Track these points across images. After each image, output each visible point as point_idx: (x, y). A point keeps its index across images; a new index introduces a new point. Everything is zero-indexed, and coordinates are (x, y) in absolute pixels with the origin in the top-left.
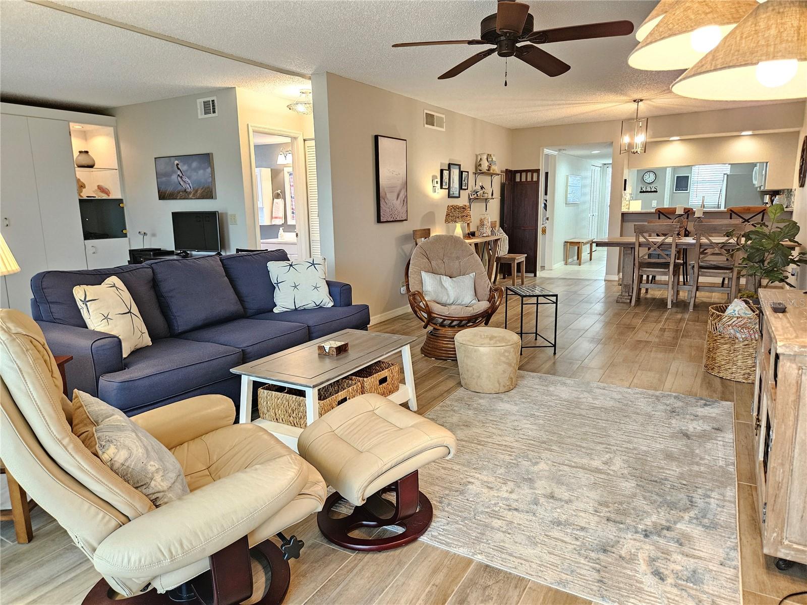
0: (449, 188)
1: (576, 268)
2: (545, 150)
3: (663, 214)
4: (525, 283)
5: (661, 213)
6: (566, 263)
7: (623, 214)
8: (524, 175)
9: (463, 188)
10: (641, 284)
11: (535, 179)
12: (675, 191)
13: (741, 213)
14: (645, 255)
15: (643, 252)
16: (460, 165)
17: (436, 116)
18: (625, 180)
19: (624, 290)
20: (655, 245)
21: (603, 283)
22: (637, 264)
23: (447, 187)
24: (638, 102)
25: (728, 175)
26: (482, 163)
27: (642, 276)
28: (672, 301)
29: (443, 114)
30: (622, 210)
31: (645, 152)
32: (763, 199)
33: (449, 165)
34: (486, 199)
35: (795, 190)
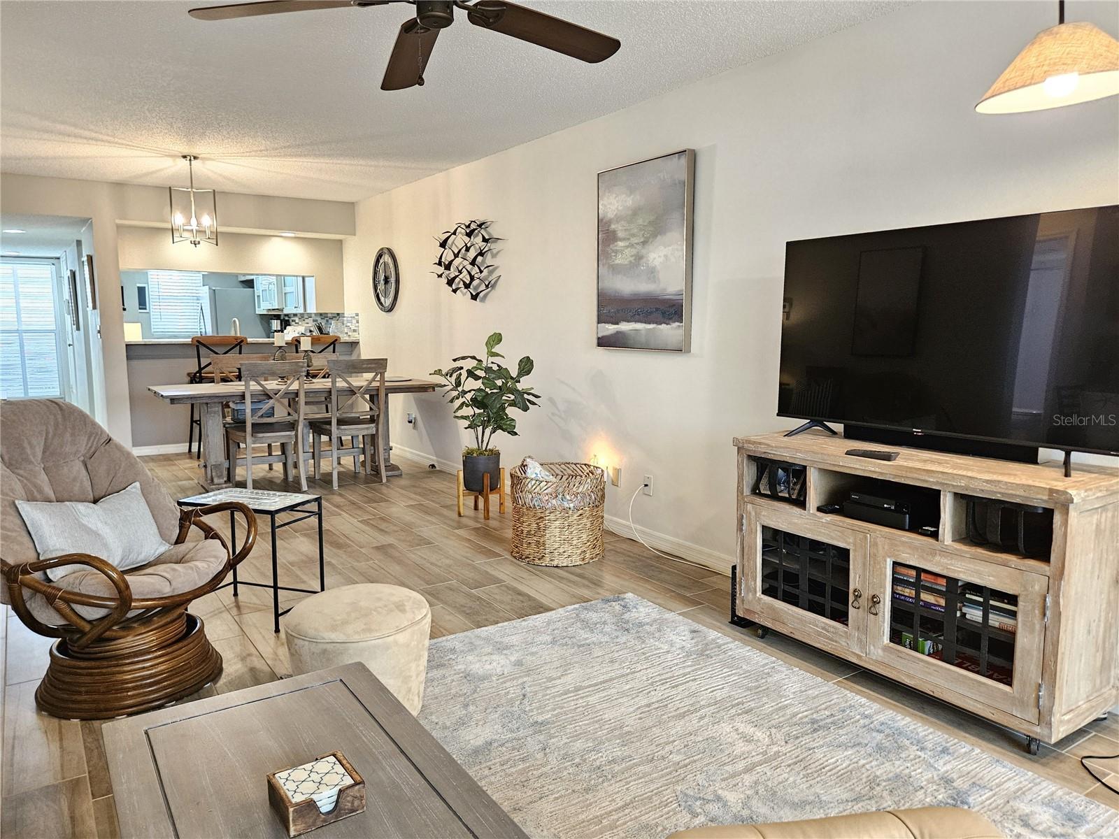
12: (138, 310)
19: (214, 474)
20: (276, 394)
24: (190, 160)
35: (357, 315)
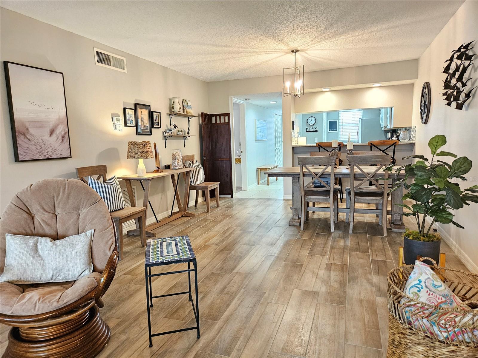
0: (136, 126)
1: (266, 187)
2: (233, 98)
3: (322, 147)
4: (220, 205)
5: (321, 147)
6: (259, 183)
7: (293, 148)
8: (218, 117)
9: (154, 126)
10: (308, 208)
11: (227, 121)
12: (329, 131)
13: (378, 145)
14: (310, 183)
15: (308, 181)
16: (150, 106)
17: (113, 57)
18: (293, 122)
19: (295, 213)
20: (316, 175)
21: (282, 202)
22: (303, 193)
23: (134, 125)
24: (295, 52)
25: (362, 120)
26: (174, 105)
27: (308, 203)
28: (334, 222)
29: (124, 57)
30: (292, 145)
31: (303, 95)
32: (386, 136)
33: (136, 105)
34: (184, 137)
35: (415, 127)
